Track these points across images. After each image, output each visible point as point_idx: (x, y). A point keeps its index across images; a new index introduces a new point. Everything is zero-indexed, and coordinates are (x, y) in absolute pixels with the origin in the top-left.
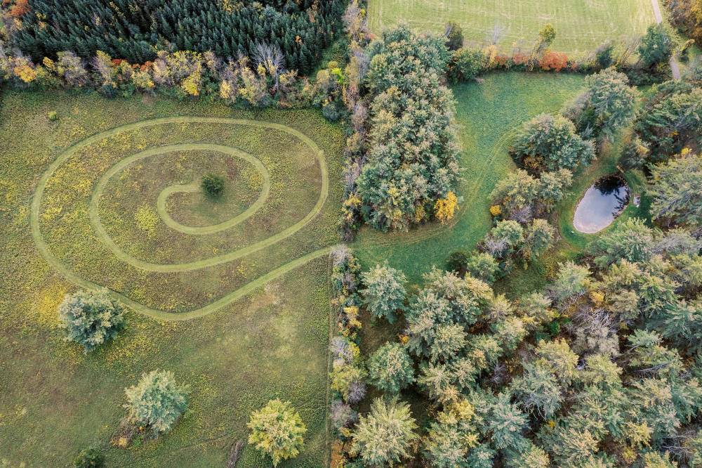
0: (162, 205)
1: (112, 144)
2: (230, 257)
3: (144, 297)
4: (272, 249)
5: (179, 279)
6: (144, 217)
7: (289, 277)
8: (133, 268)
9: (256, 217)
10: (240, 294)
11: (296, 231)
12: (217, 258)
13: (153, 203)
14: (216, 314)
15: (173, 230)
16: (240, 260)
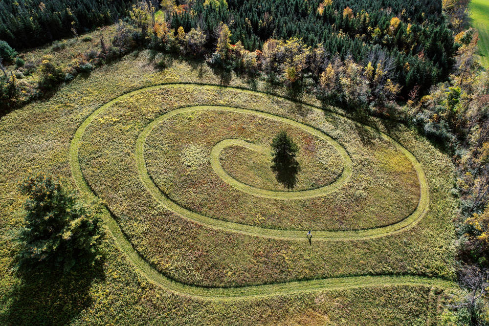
0: (217, 151)
1: (196, 93)
2: (277, 235)
3: (142, 236)
4: (339, 248)
5: (197, 233)
6: (193, 153)
7: (360, 296)
8: (150, 196)
9: (326, 200)
10: (272, 293)
11: (379, 236)
12: (258, 229)
13: (210, 145)
14: (227, 306)
15: (217, 177)
16: (289, 243)
